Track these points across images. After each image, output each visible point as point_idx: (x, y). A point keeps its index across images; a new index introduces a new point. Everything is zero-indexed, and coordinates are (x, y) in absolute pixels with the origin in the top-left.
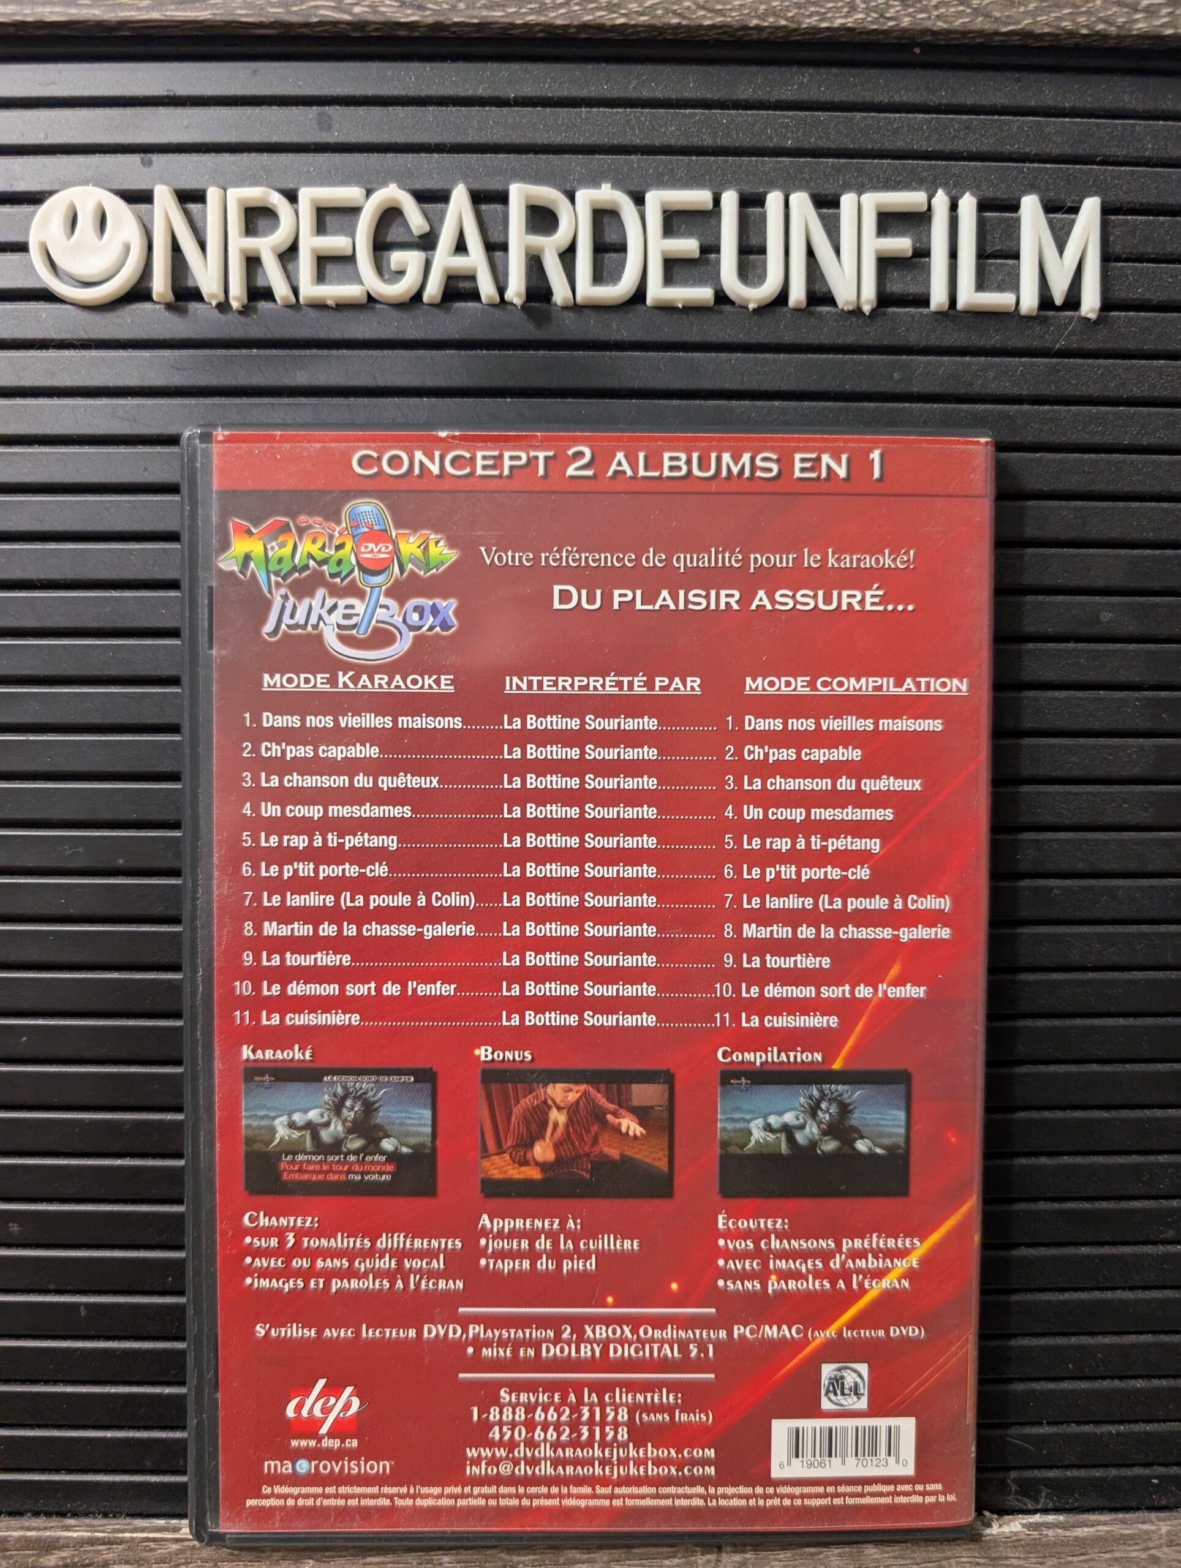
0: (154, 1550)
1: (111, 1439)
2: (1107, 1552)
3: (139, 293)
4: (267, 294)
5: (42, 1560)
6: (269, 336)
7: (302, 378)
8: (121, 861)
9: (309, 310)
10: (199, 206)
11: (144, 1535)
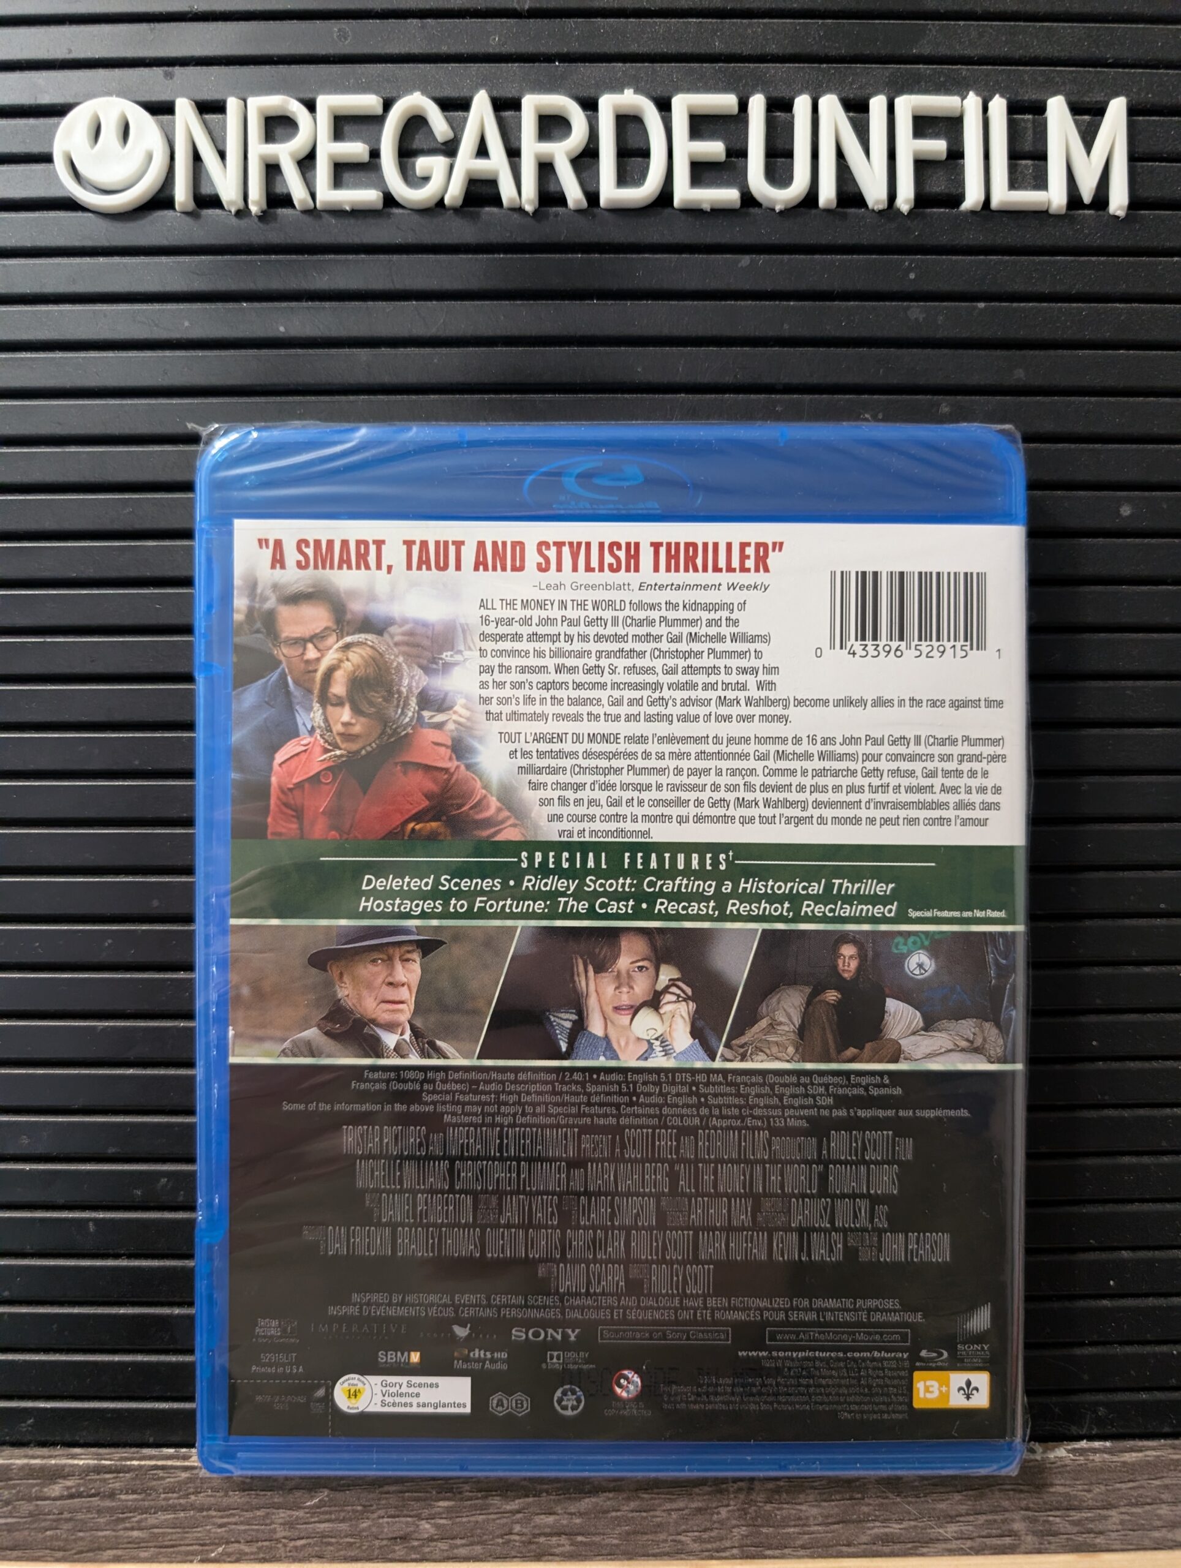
0: (163, 1478)
1: (119, 1363)
2: (1156, 1479)
3: (161, 200)
4: (286, 201)
5: (46, 1490)
6: (289, 241)
7: (322, 282)
8: (137, 762)
9: (326, 216)
10: (220, 116)
11: (153, 1463)
